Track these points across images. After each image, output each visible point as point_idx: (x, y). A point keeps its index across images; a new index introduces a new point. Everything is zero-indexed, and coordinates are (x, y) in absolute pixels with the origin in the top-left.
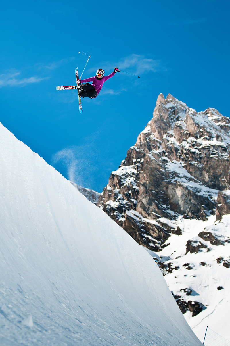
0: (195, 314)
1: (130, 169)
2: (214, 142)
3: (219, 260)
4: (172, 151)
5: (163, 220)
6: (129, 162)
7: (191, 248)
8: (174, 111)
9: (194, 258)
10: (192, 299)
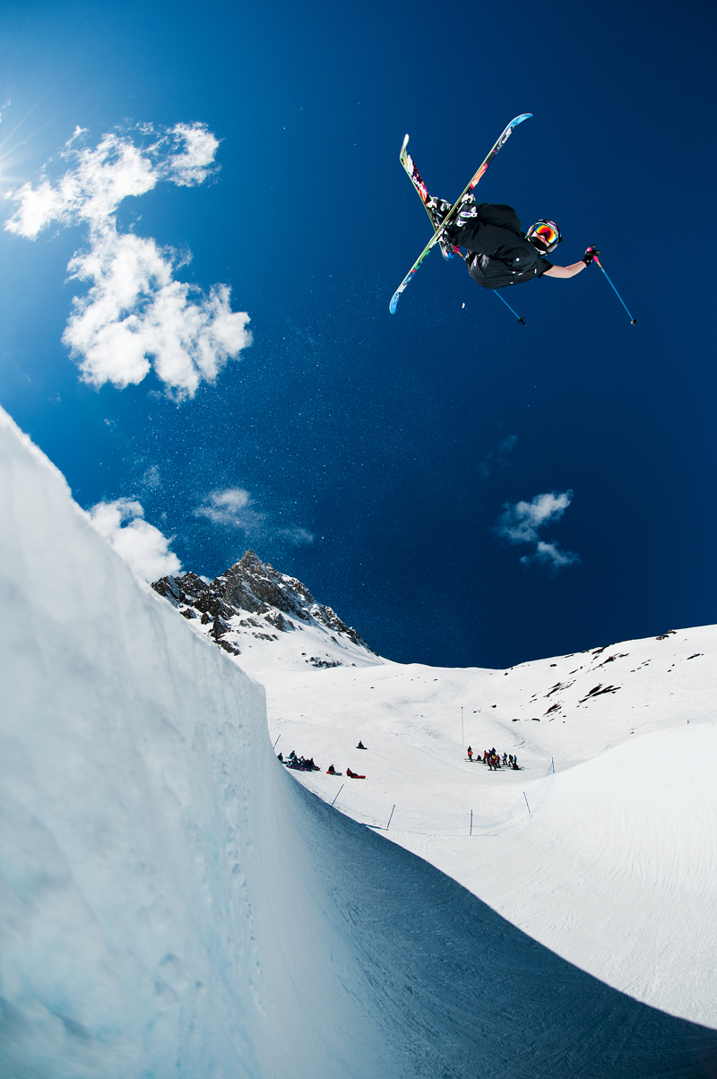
0: (236, 655)
1: (225, 579)
2: (266, 579)
3: (253, 633)
4: (247, 578)
5: (233, 607)
6: (225, 576)
7: (242, 623)
8: (254, 559)
9: (242, 629)
10: (236, 647)
